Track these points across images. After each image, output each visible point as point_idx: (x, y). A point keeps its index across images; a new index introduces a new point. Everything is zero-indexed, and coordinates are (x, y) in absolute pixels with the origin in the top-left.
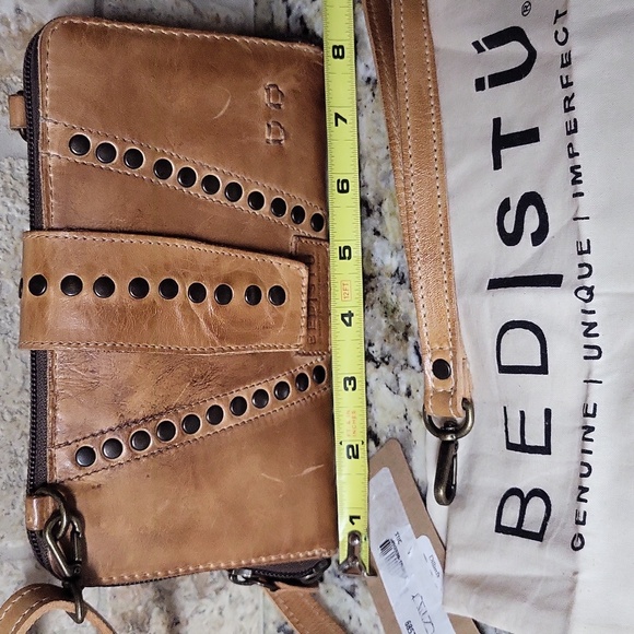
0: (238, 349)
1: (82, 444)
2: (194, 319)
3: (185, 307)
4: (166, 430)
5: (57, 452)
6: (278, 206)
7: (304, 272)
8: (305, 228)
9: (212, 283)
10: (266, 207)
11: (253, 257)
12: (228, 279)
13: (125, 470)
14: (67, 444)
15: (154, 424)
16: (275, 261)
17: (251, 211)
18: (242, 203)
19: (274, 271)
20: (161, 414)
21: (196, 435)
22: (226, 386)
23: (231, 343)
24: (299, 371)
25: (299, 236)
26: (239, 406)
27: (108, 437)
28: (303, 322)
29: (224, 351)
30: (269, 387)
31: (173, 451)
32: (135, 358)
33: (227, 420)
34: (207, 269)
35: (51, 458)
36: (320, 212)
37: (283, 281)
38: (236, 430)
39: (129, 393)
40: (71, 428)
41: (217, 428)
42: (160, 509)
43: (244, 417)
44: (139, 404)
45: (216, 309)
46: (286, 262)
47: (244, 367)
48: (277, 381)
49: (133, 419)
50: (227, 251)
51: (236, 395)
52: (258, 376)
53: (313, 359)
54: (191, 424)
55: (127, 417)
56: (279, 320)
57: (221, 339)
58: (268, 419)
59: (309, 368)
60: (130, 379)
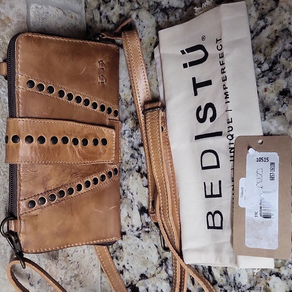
0: (90, 163)
1: (31, 199)
2: (74, 151)
3: (71, 147)
4: (62, 193)
5: (21, 202)
6: (103, 108)
7: (114, 133)
8: (111, 116)
9: (81, 138)
10: (98, 108)
11: (95, 127)
12: (86, 136)
13: (46, 209)
14: (25, 199)
15: (57, 191)
16: (103, 129)
17: (93, 109)
18: (90, 107)
19: (103, 133)
20: (60, 187)
21: (72, 195)
22: (83, 177)
23: (88, 160)
24: (109, 170)
25: (110, 119)
26: (88, 184)
27: (40, 196)
28: (114, 152)
29: (85, 163)
30: (98, 177)
31: (64, 202)
32: (51, 166)
33: (83, 190)
34: (79, 132)
35: (19, 205)
36: (117, 110)
37: (106, 137)
38: (86, 193)
39: (48, 180)
40: (27, 193)
41: (80, 192)
42: (59, 223)
43: (89, 188)
44: (52, 184)
45: (82, 147)
46: (107, 129)
47: (90, 169)
48: (102, 174)
49: (50, 189)
50: (86, 125)
51: (87, 180)
52: (95, 173)
53: (114, 166)
54: (71, 191)
55: (48, 189)
56: (105, 151)
57: (84, 159)
58: (98, 189)
59: (112, 169)
60: (49, 174)
